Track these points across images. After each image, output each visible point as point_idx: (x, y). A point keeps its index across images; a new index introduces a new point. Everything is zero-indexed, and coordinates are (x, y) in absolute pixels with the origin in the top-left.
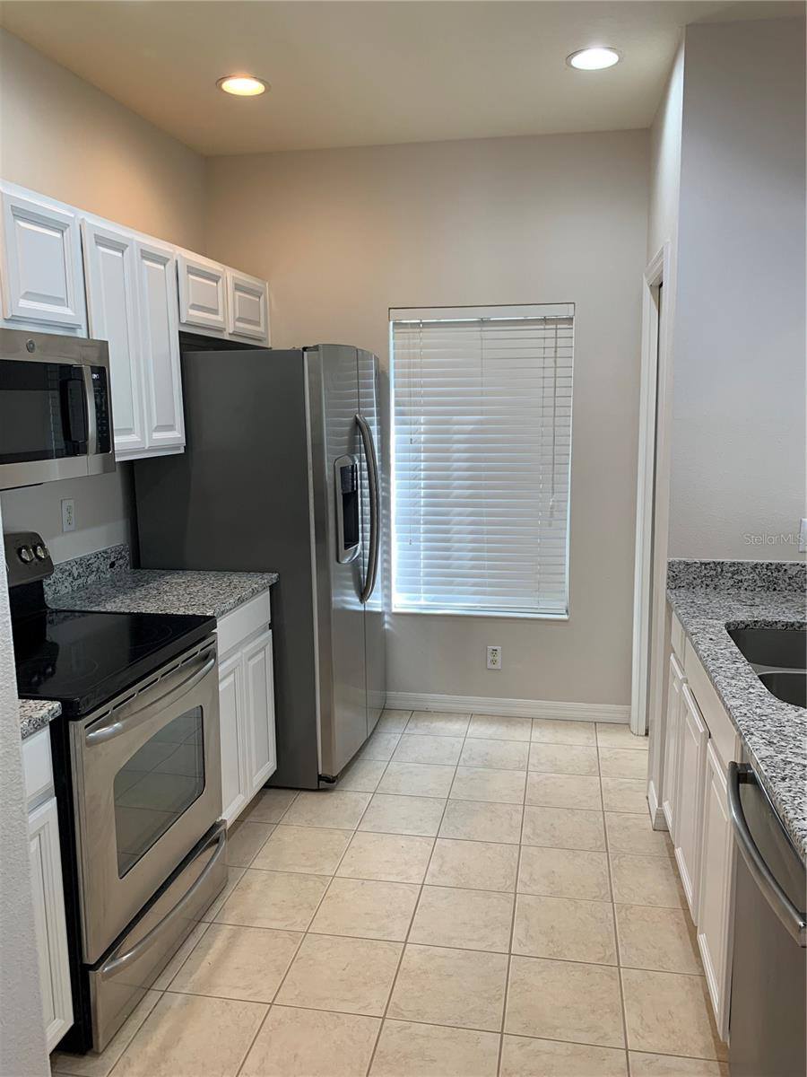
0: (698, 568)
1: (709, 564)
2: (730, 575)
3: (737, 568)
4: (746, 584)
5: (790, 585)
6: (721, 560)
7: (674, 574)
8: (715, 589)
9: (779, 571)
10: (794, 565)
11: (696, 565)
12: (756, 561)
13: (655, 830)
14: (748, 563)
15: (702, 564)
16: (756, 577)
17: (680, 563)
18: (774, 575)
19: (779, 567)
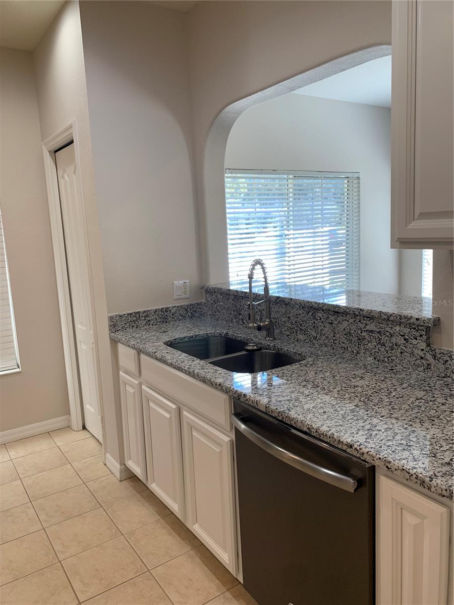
0: (126, 317)
1: (132, 314)
2: (143, 318)
3: (147, 314)
4: (152, 322)
5: (173, 318)
6: (138, 311)
7: (114, 323)
8: (137, 327)
9: (167, 311)
10: (173, 307)
11: (126, 316)
12: (155, 308)
13: (120, 481)
14: (152, 310)
15: (128, 314)
16: (157, 317)
17: (116, 316)
18: (165, 314)
19: (167, 310)
